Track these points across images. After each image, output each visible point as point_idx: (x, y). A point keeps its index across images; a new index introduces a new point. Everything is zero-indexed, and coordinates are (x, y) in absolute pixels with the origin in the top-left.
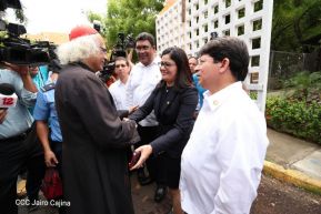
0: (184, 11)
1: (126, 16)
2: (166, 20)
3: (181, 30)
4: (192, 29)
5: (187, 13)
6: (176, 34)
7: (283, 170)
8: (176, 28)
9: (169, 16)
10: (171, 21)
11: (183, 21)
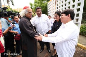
0: (56, 1)
1: (39, 3)
2: (50, 4)
3: (55, 7)
4: (58, 6)
5: (57, 2)
6: (53, 8)
7: (85, 47)
8: (54, 6)
9: (52, 3)
10: (52, 4)
11: (56, 4)
